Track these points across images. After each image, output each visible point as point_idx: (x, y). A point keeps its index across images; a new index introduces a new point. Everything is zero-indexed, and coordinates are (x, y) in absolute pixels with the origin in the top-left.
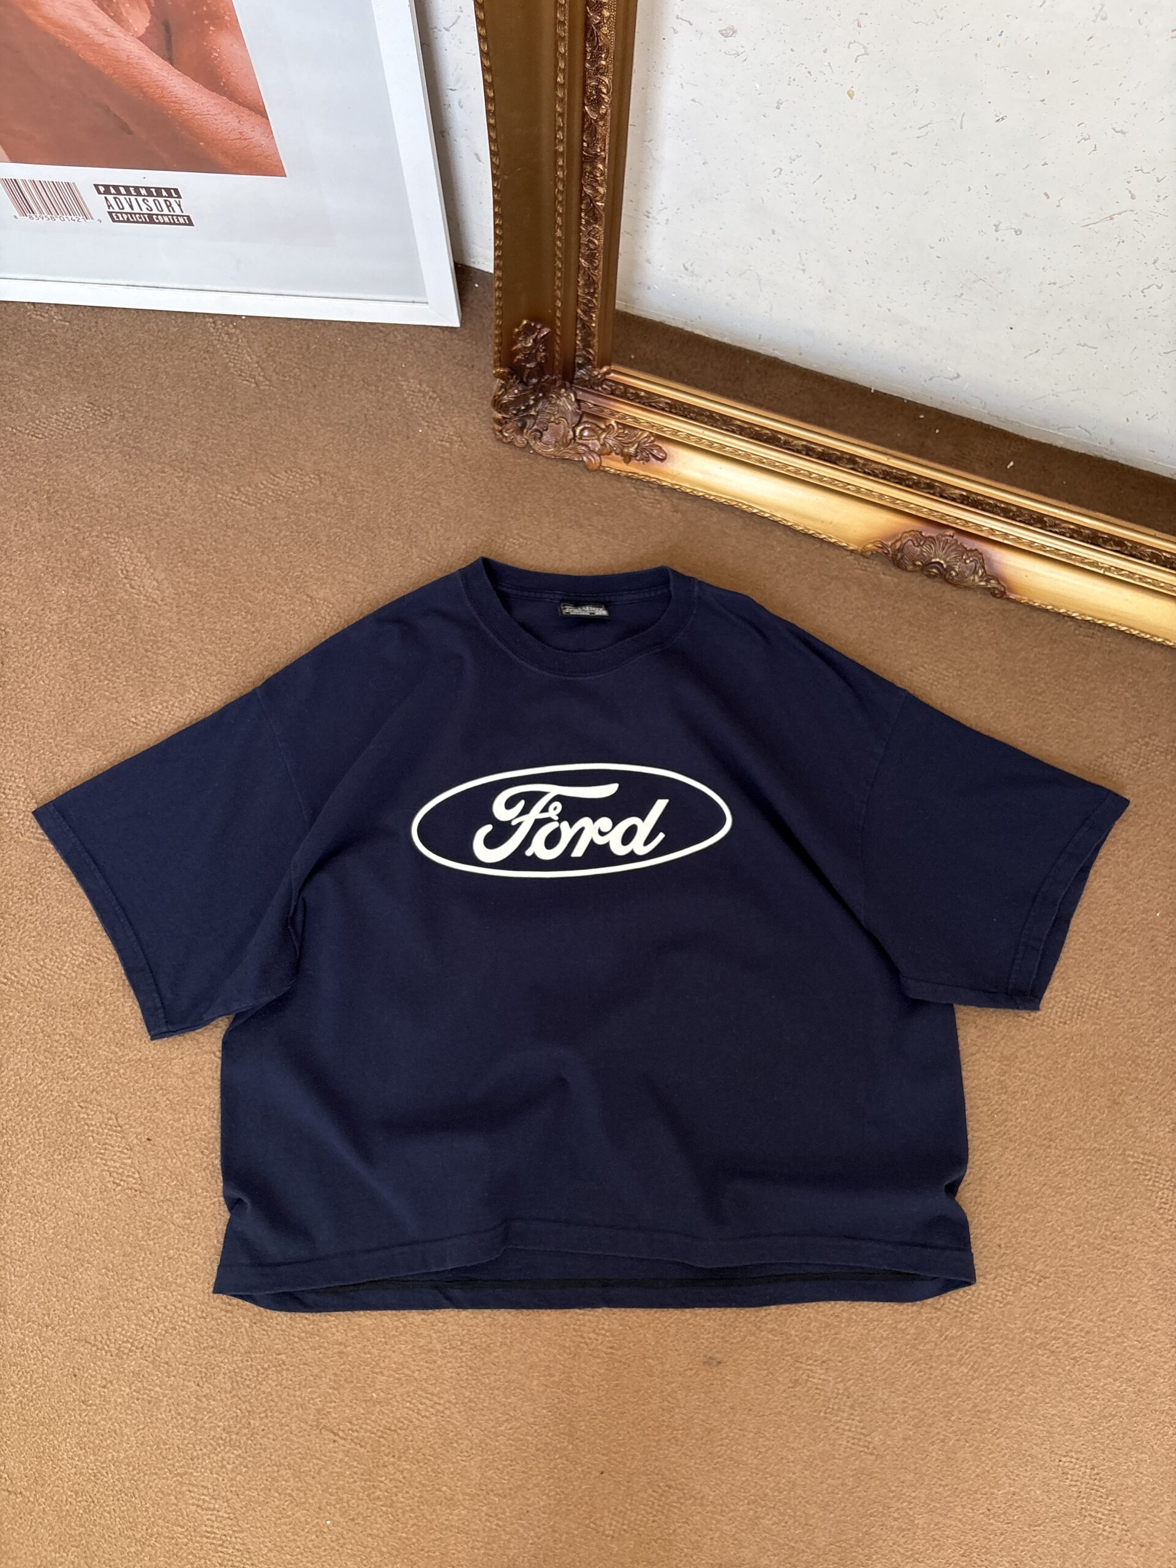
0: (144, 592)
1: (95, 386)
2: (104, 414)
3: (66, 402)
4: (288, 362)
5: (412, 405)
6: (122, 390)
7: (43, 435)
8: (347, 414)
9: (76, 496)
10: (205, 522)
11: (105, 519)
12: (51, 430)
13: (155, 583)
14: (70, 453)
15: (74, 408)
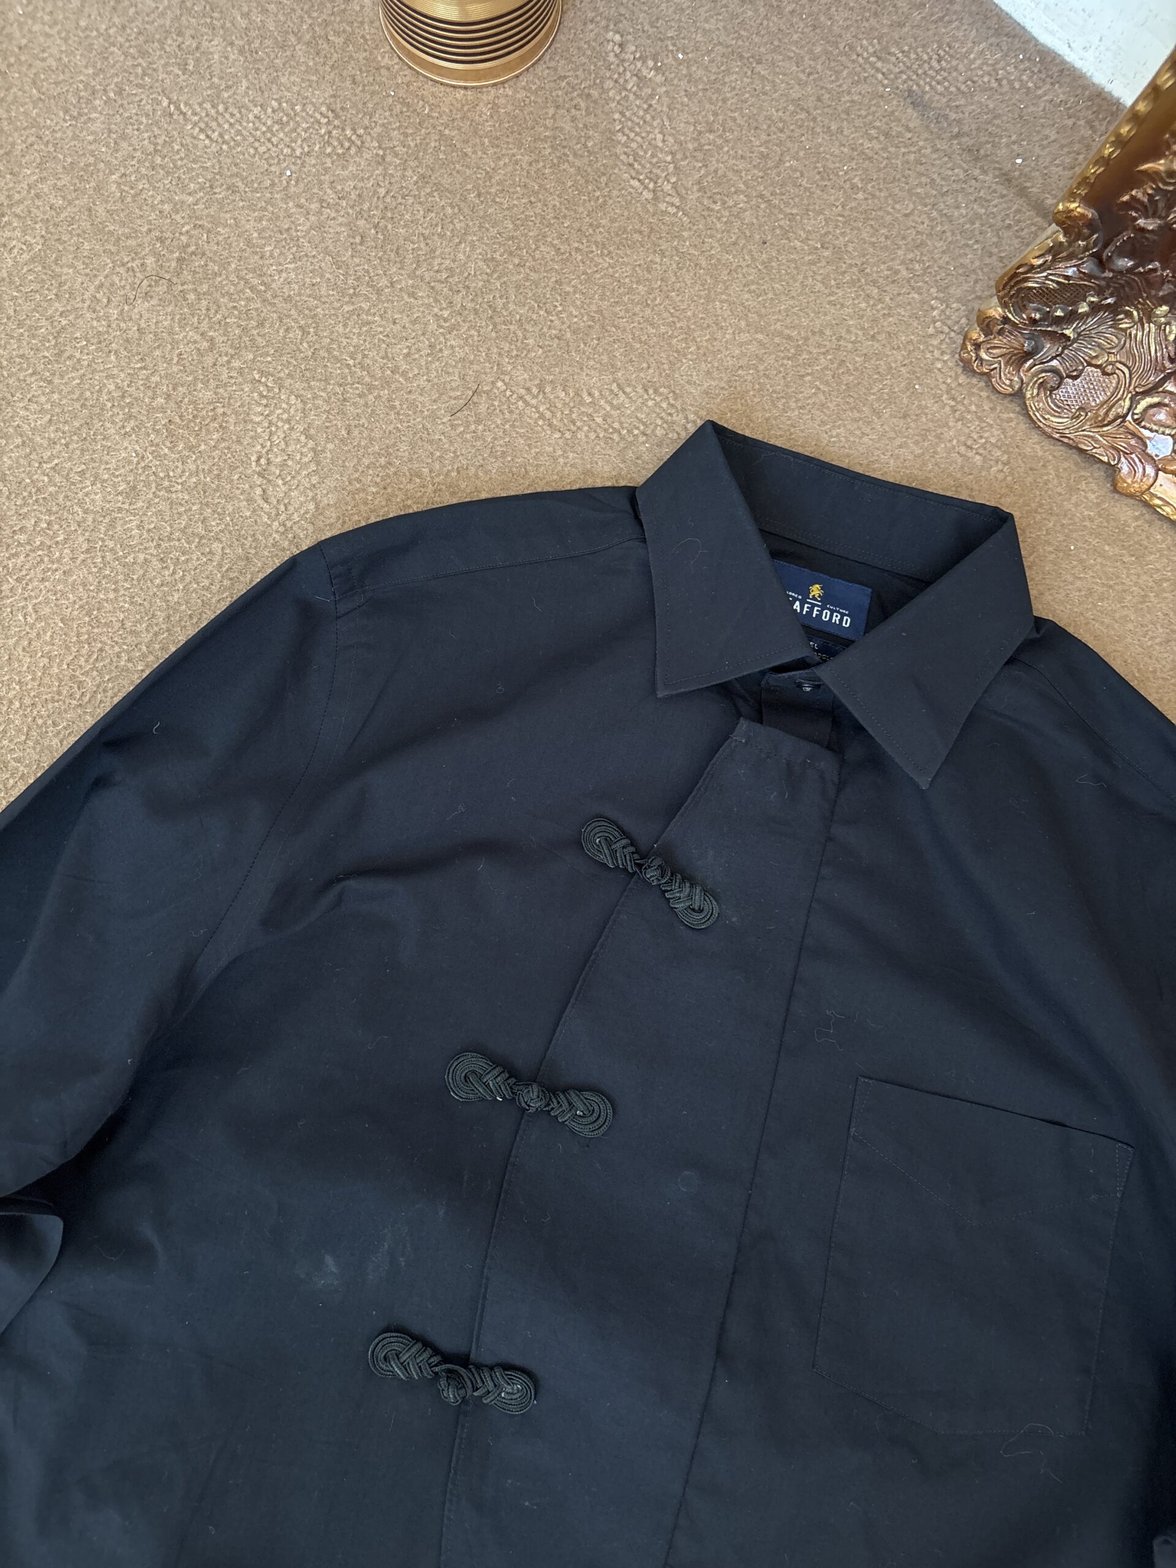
0: (283, 517)
1: (354, 82)
2: (350, 140)
3: (288, 90)
4: (730, 175)
5: (937, 353)
6: (399, 106)
7: (221, 135)
8: (805, 322)
9: (233, 277)
10: (453, 427)
11: (269, 343)
12: (239, 132)
13: (311, 506)
14: (256, 191)
15: (298, 108)
